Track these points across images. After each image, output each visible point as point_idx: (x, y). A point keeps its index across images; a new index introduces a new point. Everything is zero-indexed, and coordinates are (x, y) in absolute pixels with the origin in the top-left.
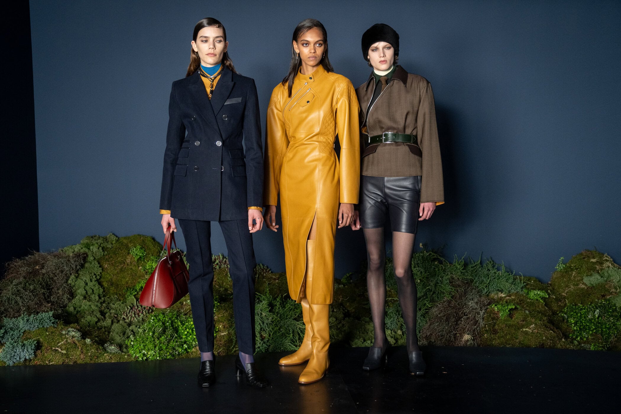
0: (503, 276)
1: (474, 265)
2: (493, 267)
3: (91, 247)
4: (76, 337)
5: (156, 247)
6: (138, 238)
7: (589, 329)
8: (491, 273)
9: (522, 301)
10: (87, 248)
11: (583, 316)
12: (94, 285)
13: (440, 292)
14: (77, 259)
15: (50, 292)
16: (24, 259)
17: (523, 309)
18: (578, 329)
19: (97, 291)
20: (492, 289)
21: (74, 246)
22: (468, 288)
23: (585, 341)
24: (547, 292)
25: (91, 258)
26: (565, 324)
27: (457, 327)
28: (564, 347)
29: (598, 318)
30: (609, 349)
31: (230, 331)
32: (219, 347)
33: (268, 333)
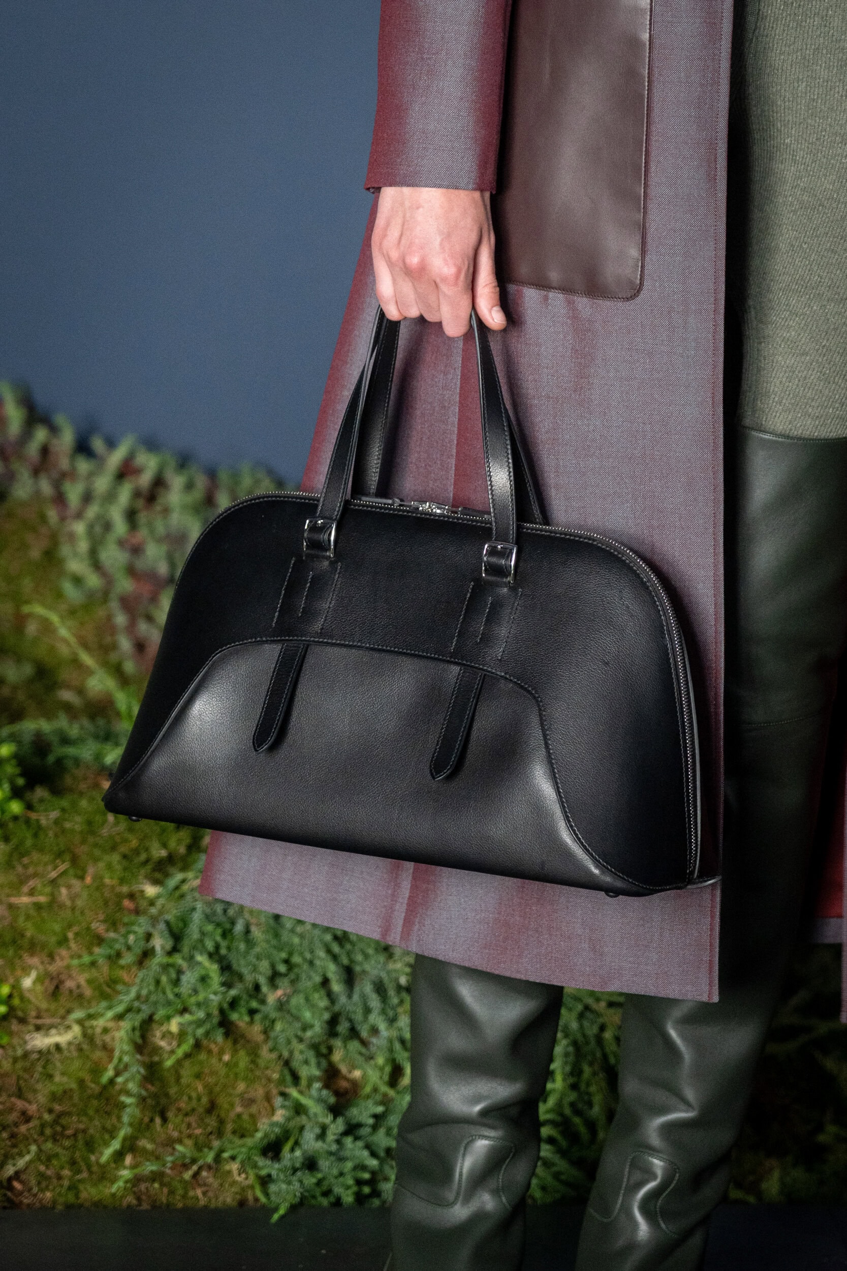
31: (100, 1023)
32: (13, 1136)
33: (380, 1061)
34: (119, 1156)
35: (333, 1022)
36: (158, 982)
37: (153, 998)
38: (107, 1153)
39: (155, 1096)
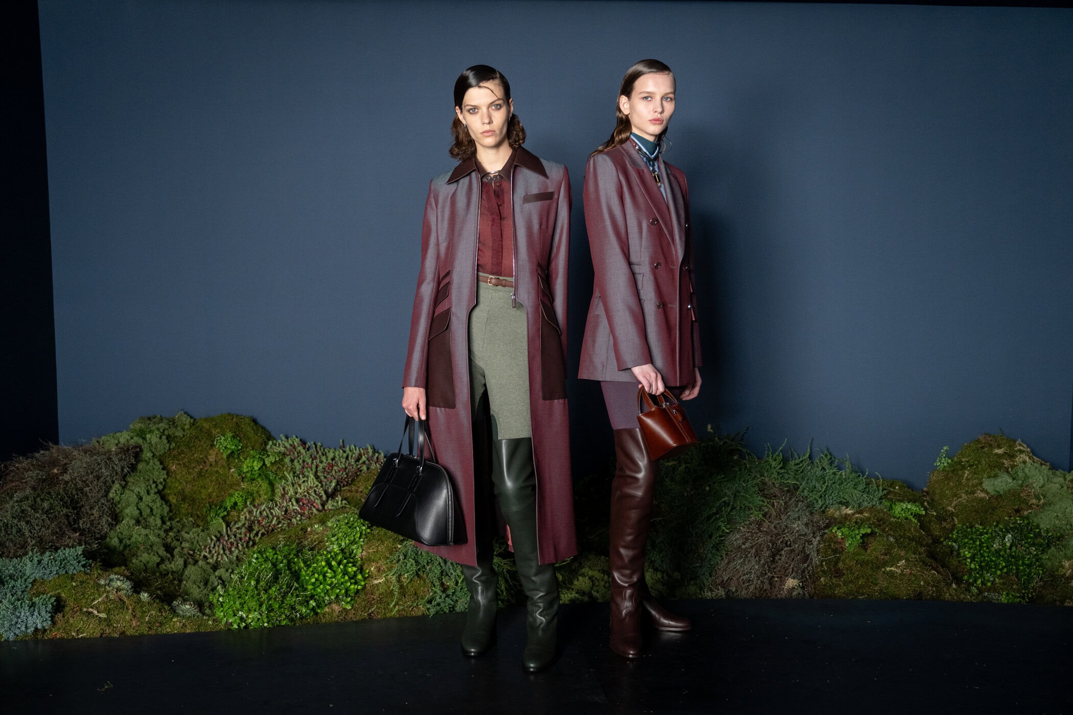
0: (849, 478)
1: (797, 461)
2: (831, 464)
3: (148, 436)
4: (123, 589)
5: (259, 435)
6: (228, 420)
7: (995, 568)
8: (828, 474)
9: (881, 520)
10: (140, 437)
11: (985, 545)
12: (153, 501)
13: (743, 507)
14: (124, 457)
15: (78, 514)
16: (32, 457)
17: (884, 535)
18: (978, 567)
19: (159, 511)
20: (831, 501)
21: (118, 434)
22: (790, 499)
23: (990, 587)
24: (923, 506)
25: (147, 455)
26: (955, 559)
27: (774, 566)
28: (956, 598)
29: (1010, 548)
30: (1032, 600)
31: (389, 577)
32: (371, 604)
33: (453, 580)
34: (395, 606)
35: (442, 572)
36: (402, 566)
37: (401, 570)
38: (392, 605)
39: (403, 592)
